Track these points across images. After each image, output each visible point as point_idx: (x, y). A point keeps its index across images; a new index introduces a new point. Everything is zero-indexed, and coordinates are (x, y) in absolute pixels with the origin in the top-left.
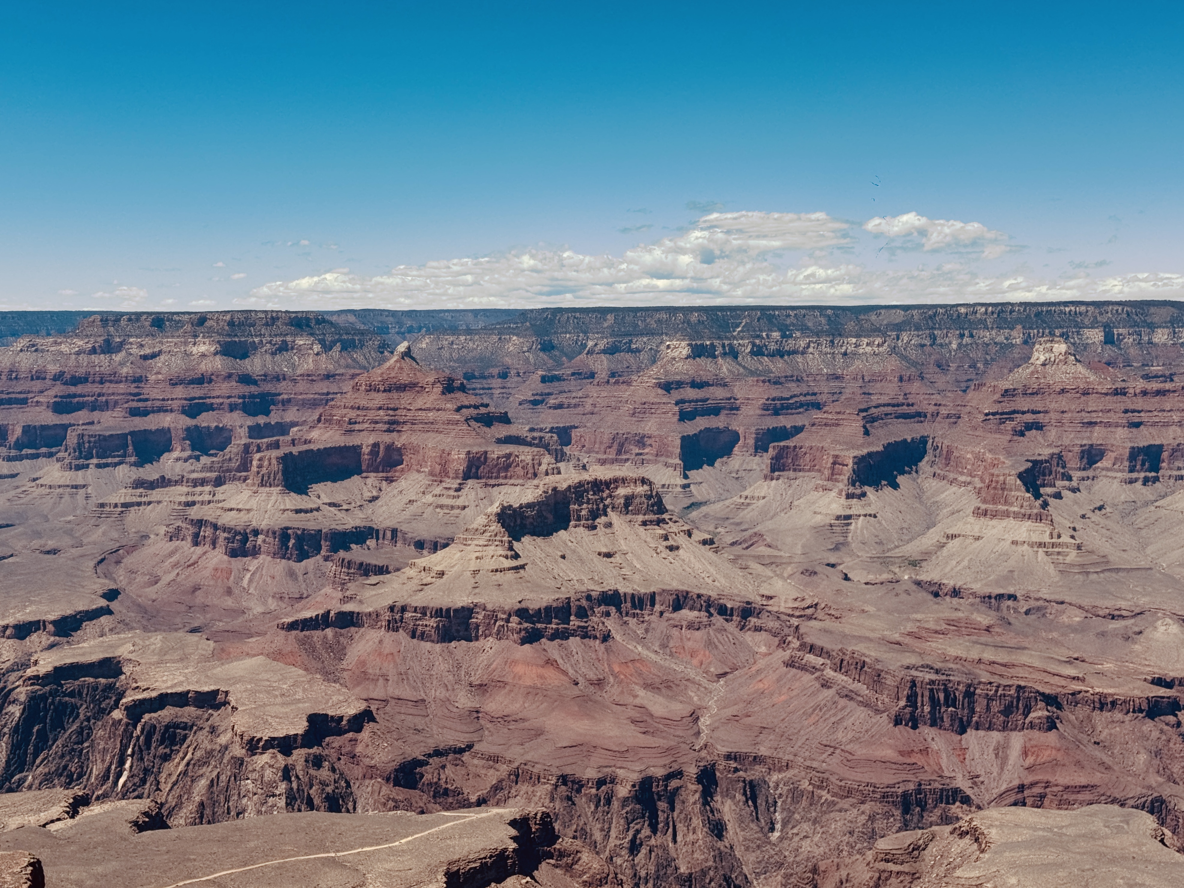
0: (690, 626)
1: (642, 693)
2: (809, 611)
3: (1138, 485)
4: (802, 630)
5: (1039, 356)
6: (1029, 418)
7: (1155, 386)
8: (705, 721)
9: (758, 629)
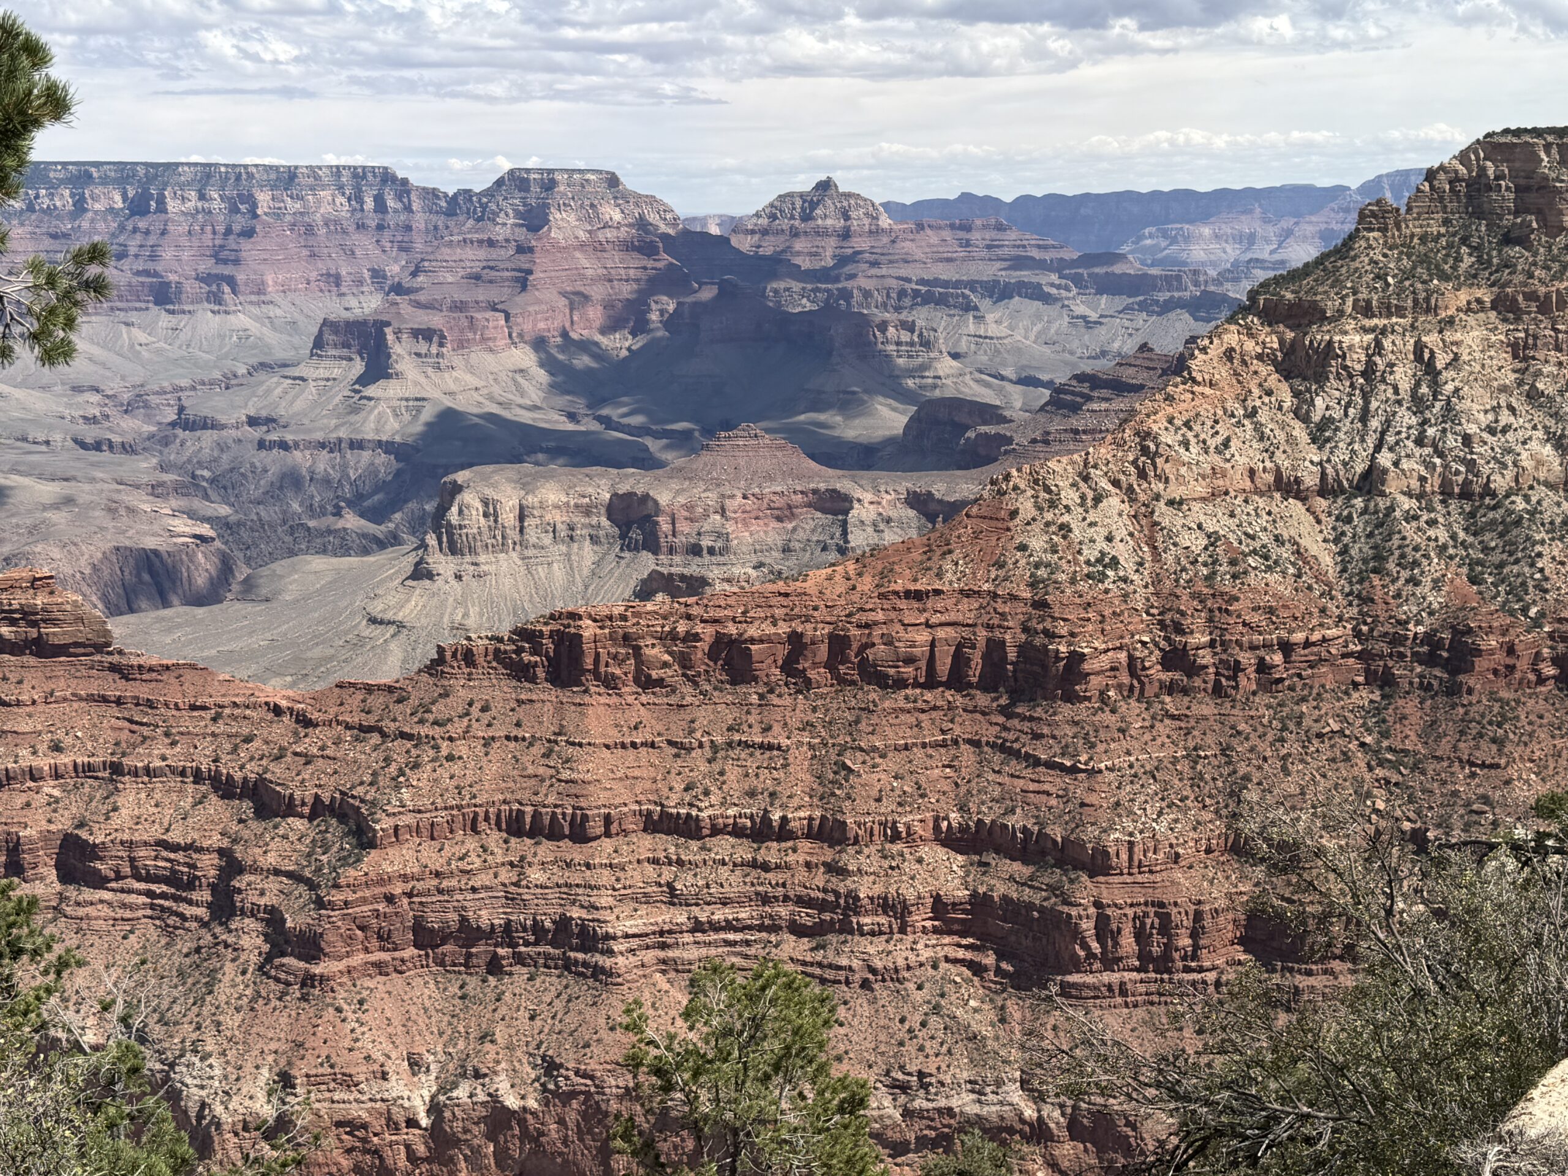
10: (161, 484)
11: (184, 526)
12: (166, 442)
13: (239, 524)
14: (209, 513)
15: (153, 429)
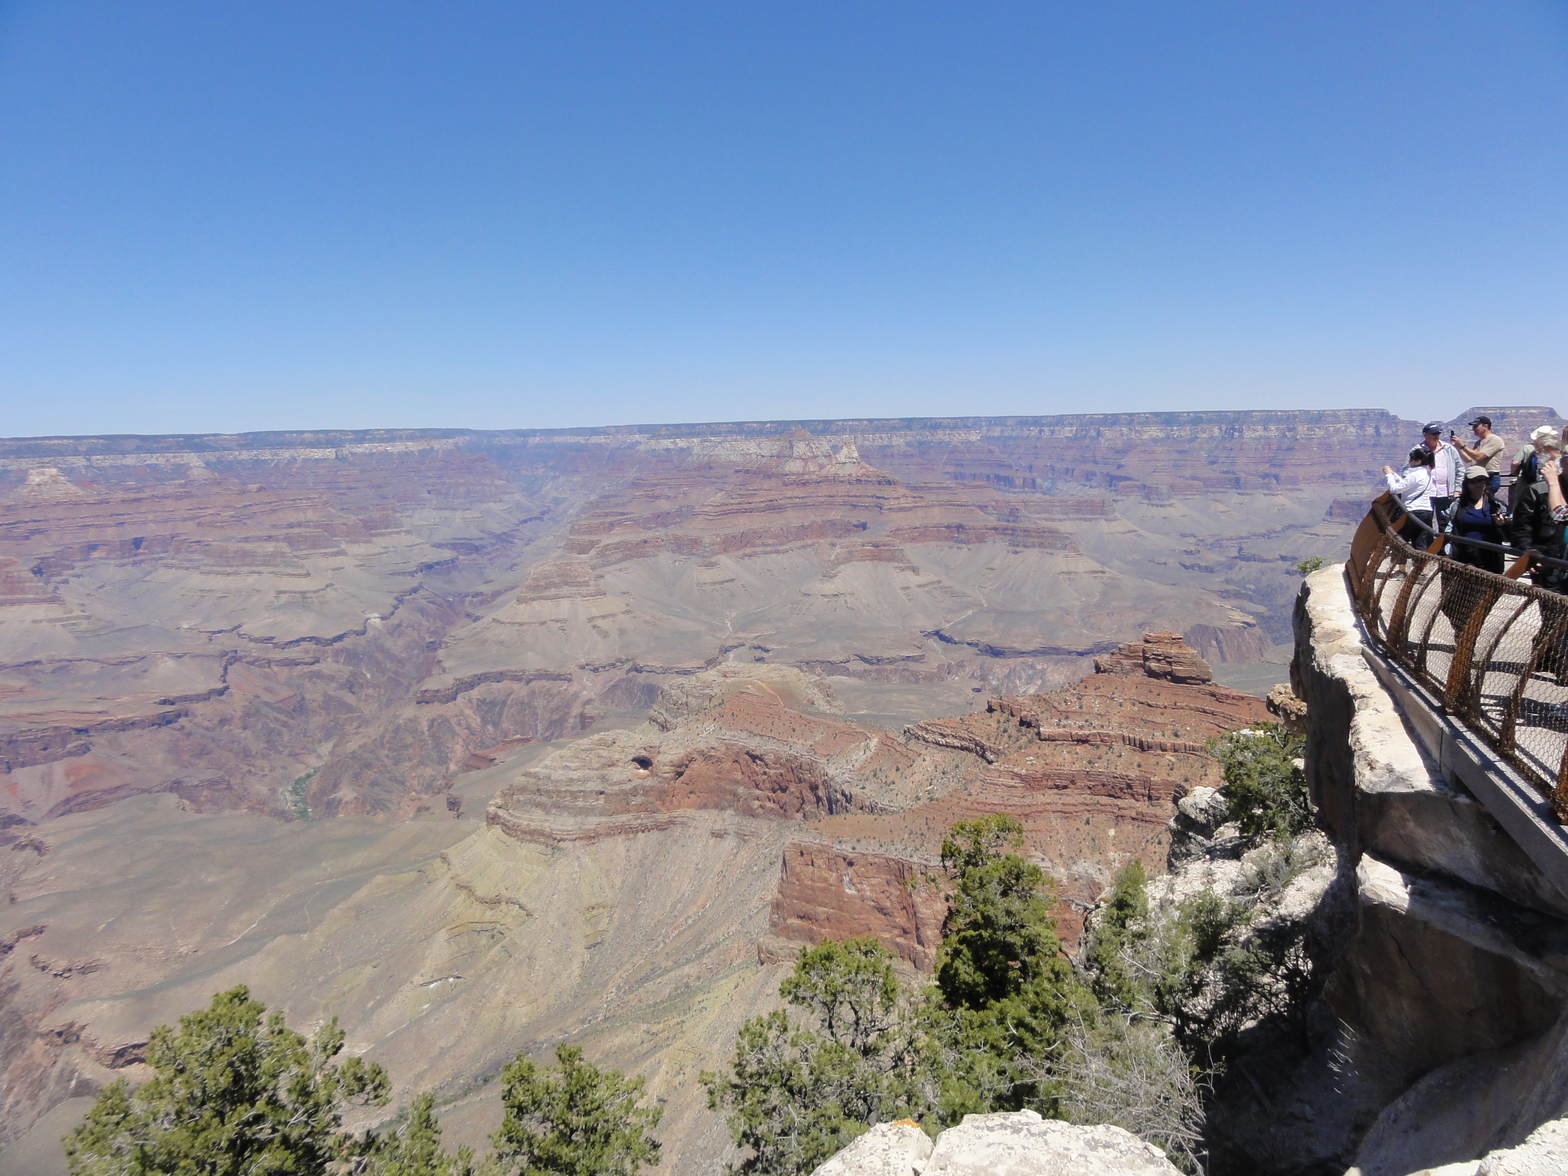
3: (129, 567)
5: (35, 478)
6: (33, 526)
7: (132, 496)
10: (1227, 591)
11: (1238, 617)
12: (1230, 567)
13: (1270, 618)
14: (1252, 610)
15: (1223, 559)
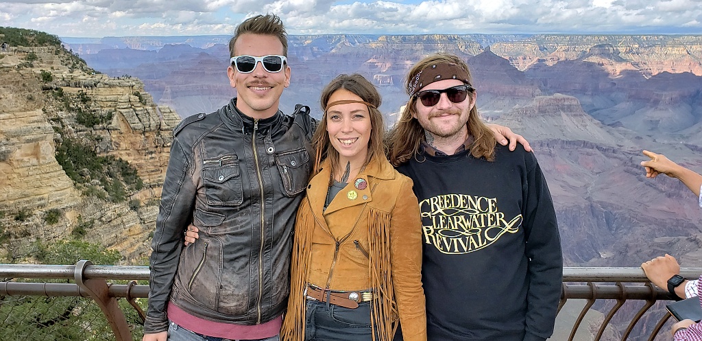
0: (588, 154)
1: (565, 176)
2: (637, 153)
4: (633, 159)
8: (590, 189)
9: (616, 158)
